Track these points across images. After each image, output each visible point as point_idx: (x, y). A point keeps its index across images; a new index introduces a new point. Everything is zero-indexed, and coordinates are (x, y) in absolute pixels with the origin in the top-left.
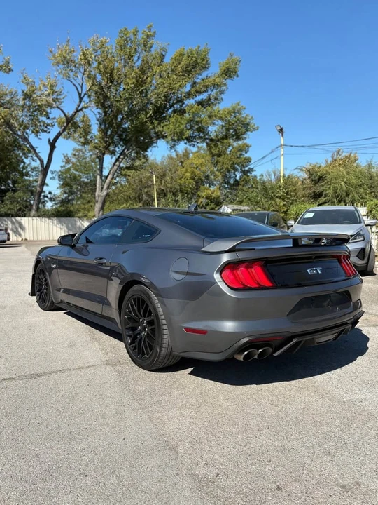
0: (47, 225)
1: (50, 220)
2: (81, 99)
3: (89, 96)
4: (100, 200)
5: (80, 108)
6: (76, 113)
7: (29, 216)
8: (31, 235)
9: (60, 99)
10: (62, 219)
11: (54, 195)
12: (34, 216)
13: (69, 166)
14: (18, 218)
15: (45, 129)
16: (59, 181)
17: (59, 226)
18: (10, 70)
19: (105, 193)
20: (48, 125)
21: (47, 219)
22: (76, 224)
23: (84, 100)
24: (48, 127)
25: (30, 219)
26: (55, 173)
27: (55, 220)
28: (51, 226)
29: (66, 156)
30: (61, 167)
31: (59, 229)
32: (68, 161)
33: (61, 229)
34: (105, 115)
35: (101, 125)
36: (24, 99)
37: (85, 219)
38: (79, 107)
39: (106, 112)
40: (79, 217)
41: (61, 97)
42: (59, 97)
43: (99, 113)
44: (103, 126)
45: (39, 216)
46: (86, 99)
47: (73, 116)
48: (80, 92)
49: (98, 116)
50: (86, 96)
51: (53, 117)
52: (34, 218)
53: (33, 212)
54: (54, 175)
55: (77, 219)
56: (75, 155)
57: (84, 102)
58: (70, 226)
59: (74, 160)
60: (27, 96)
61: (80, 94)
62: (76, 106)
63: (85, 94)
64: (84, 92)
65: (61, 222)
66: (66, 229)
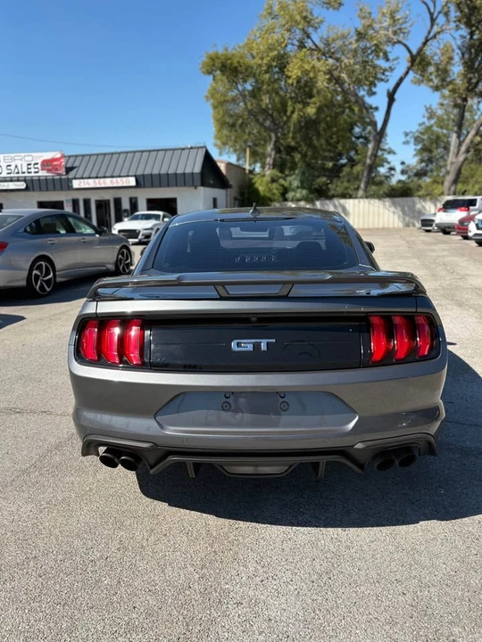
0: (376, 209)
1: (381, 202)
2: (433, 21)
3: (447, 14)
4: (452, 169)
5: (432, 34)
6: (425, 44)
7: (356, 198)
8: (356, 221)
9: (405, 28)
10: (397, 199)
11: (408, 166)
12: (361, 197)
13: (433, 122)
14: (343, 201)
15: (383, 77)
16: (415, 145)
17: (392, 209)
18: (340, 4)
19: (461, 158)
20: (385, 70)
21: (377, 201)
22: (414, 206)
23: (437, 21)
24: (386, 73)
25: (356, 201)
26: (411, 135)
27: (388, 202)
28: (381, 210)
29: (430, 108)
30: (420, 125)
31: (391, 214)
32: (431, 115)
33: (394, 213)
34: (471, 38)
35: (463, 54)
36: (357, 41)
37: (428, 198)
38: (429, 33)
39: (472, 34)
40: (419, 197)
41: (407, 25)
42: (403, 26)
43: (462, 37)
44: (466, 56)
45: (367, 197)
46: (441, 20)
47: (420, 51)
48: (432, 10)
49: (459, 42)
50: (441, 15)
51: (395, 57)
52: (361, 200)
53: (361, 193)
54: (408, 138)
55: (416, 199)
56: (442, 105)
57: (438, 25)
58: (406, 208)
59: (440, 112)
60: (361, 36)
61: (431, 14)
62: (426, 34)
63: (440, 13)
64: (438, 8)
65: (394, 205)
66: (400, 213)
